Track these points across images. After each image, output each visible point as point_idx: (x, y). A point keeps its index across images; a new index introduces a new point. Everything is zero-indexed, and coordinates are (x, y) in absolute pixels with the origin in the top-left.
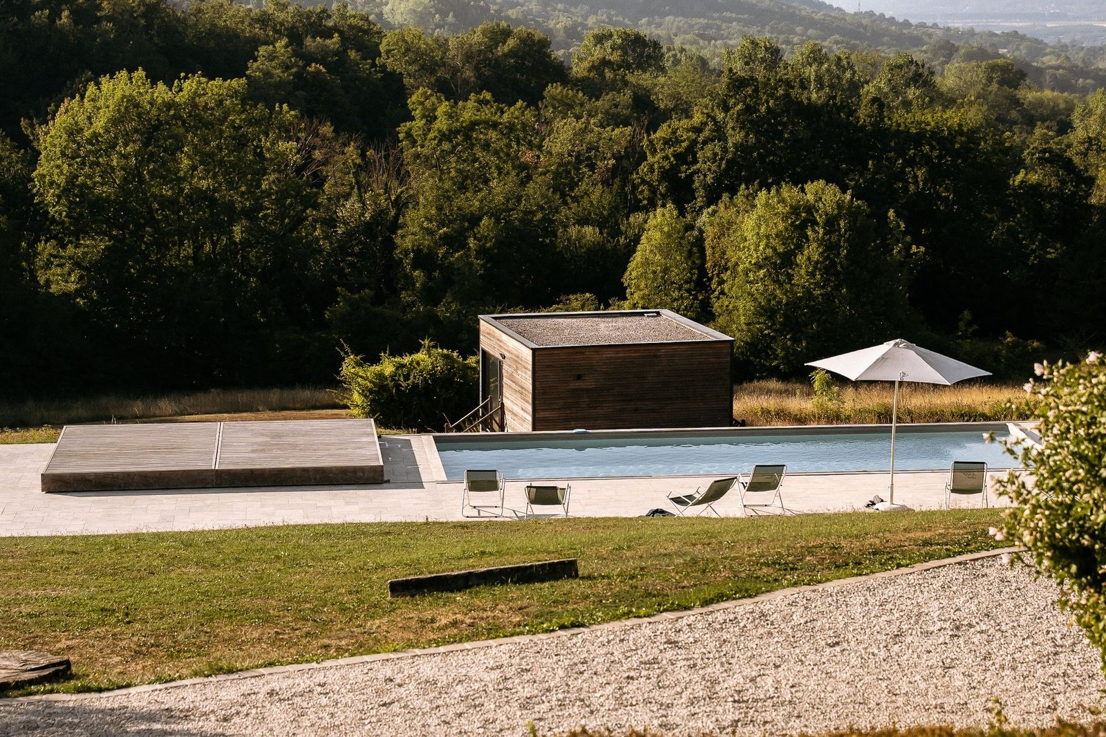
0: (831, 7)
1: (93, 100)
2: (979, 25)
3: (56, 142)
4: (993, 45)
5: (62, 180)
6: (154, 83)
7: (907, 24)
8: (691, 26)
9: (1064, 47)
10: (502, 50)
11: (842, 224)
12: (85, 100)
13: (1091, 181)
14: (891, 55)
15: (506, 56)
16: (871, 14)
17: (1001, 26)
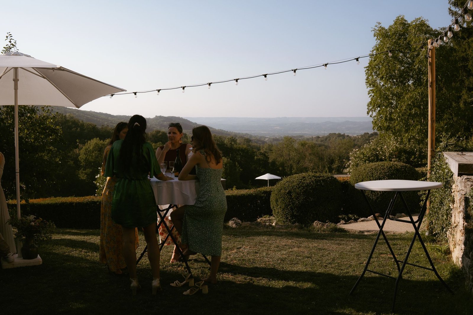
0: (213, 128)
1: (89, 144)
2: (240, 132)
3: (83, 151)
4: (243, 135)
5: (84, 158)
6: (101, 140)
7: (227, 132)
8: (188, 132)
9: (256, 136)
10: (159, 135)
11: (228, 165)
12: (88, 144)
13: (269, 158)
14: (229, 137)
15: (159, 136)
16: (221, 130)
17: (244, 132)
